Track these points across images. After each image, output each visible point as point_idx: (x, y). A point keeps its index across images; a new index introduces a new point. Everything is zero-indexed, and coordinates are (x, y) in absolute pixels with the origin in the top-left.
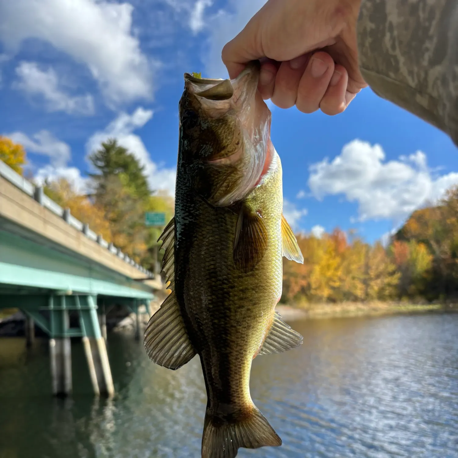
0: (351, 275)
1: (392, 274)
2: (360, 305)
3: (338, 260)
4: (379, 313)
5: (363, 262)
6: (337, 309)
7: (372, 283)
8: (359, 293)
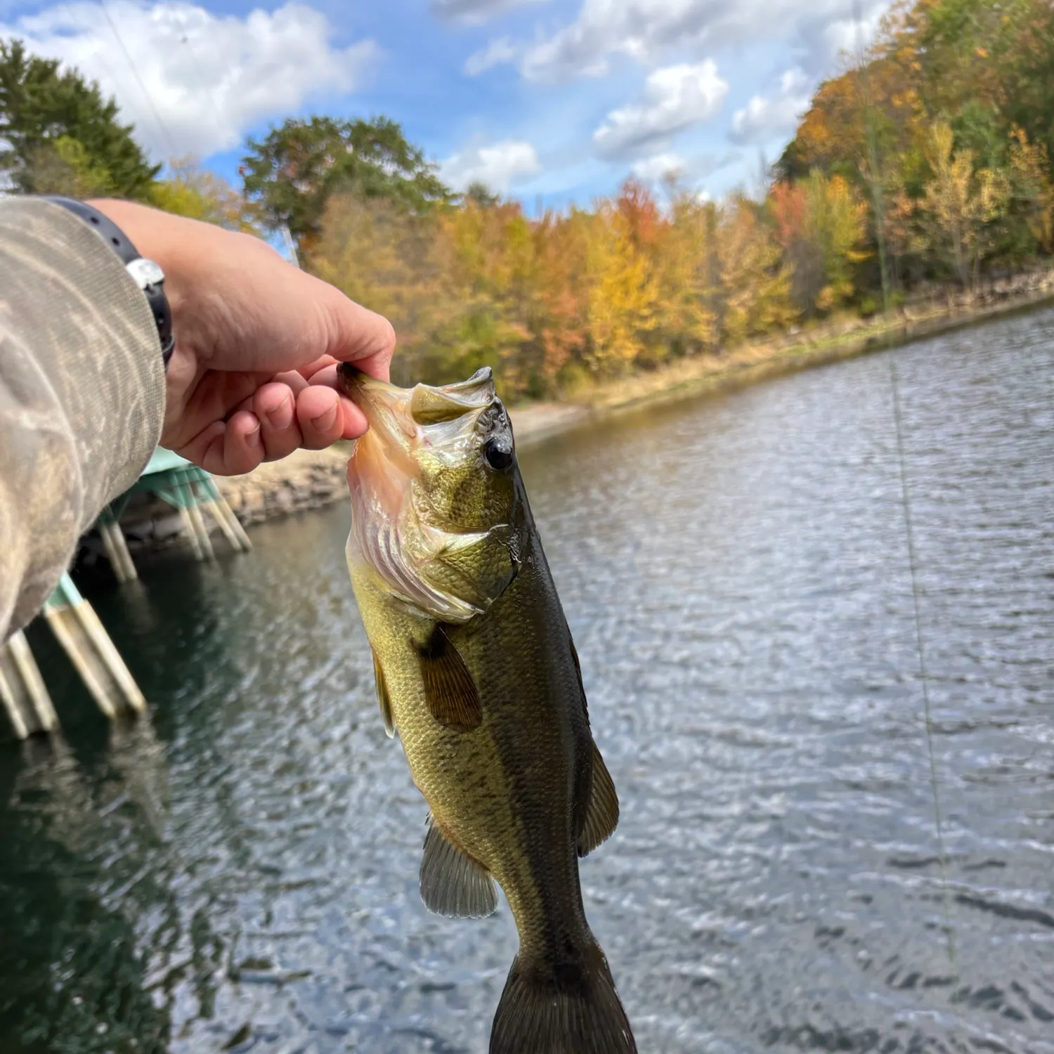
0: (679, 296)
1: (775, 268)
2: (711, 363)
3: (643, 263)
4: (756, 371)
5: (703, 254)
6: (659, 383)
7: (733, 302)
8: (704, 332)
